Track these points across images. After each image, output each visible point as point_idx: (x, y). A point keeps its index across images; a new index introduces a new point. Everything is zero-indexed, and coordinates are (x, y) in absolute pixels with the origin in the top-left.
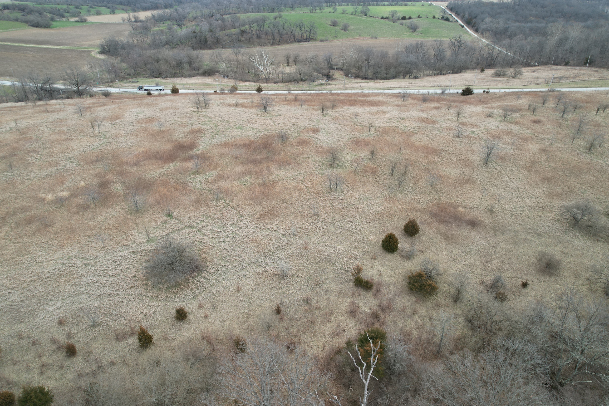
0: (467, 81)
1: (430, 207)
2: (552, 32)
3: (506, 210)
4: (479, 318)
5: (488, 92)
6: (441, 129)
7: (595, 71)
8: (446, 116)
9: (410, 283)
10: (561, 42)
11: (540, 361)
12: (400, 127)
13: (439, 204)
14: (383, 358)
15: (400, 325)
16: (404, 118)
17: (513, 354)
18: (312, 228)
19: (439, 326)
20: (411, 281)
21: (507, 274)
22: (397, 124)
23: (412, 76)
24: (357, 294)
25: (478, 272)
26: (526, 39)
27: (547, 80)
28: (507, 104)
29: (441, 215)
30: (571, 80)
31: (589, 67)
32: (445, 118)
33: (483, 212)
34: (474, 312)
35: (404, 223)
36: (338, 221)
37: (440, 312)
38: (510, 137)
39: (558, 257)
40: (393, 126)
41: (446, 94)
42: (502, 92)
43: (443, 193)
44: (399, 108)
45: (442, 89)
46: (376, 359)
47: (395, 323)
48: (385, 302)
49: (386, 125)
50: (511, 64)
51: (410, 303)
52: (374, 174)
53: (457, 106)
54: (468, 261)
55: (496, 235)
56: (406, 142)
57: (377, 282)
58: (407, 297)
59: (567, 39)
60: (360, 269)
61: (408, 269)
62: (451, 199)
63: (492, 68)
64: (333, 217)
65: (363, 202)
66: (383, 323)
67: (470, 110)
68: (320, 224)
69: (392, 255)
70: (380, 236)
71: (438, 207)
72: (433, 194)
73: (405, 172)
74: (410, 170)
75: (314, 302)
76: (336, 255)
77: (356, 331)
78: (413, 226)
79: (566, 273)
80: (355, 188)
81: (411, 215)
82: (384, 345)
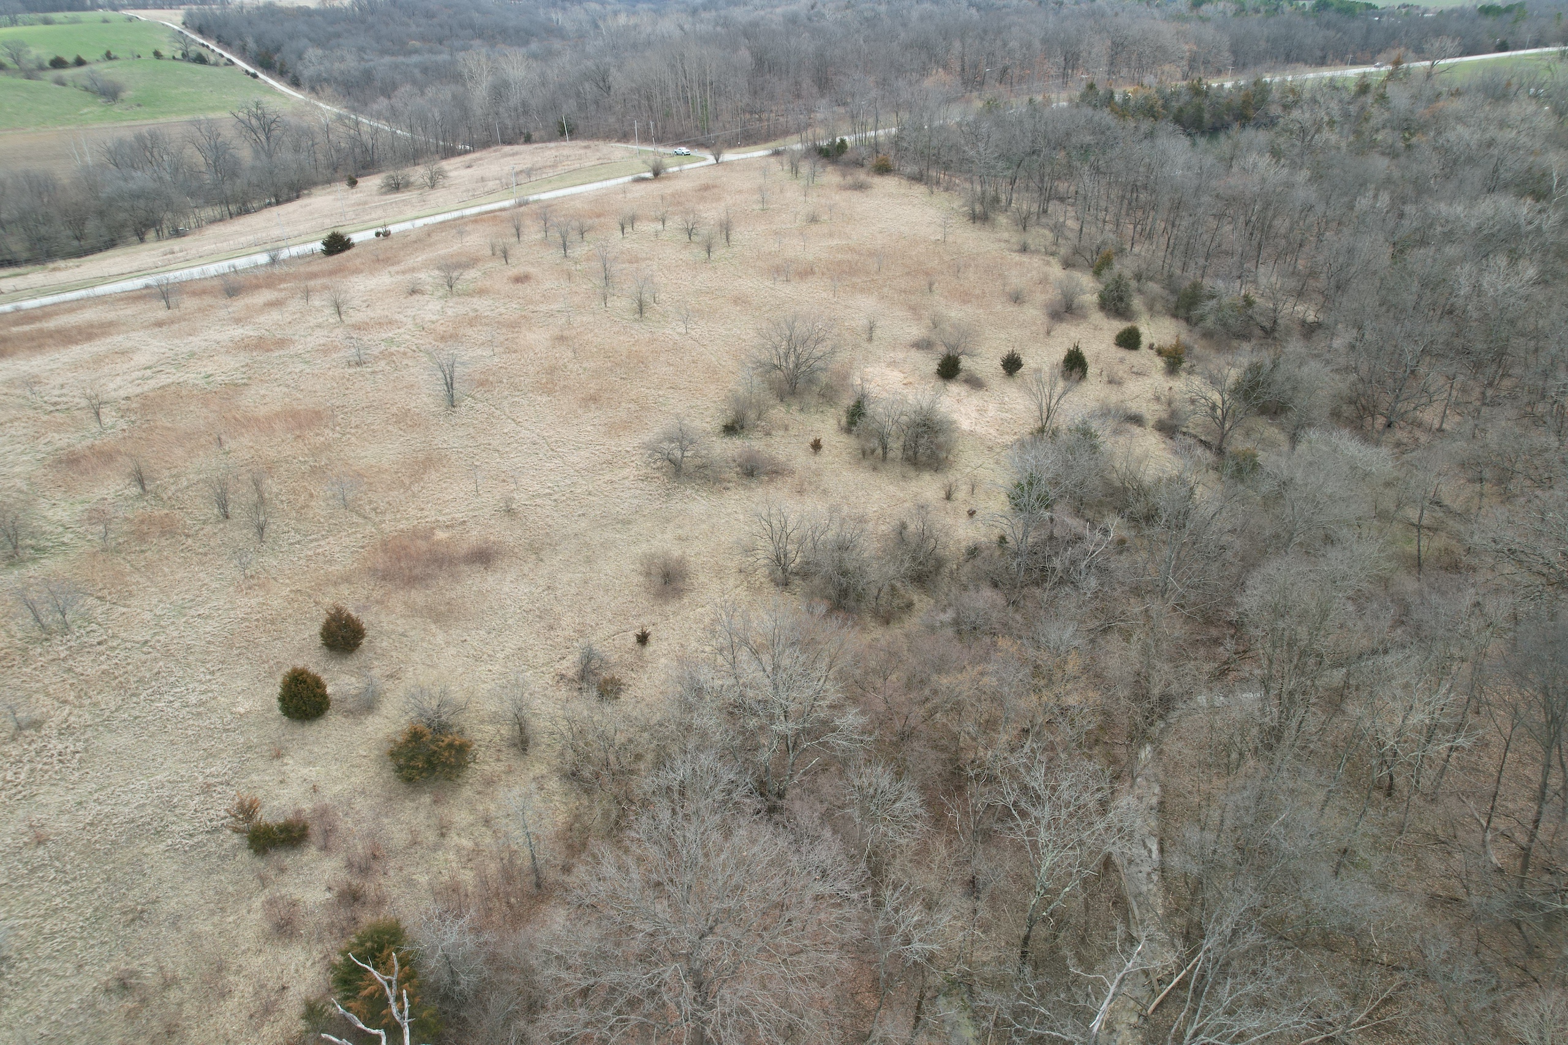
0: (326, 216)
1: (365, 559)
2: (471, 71)
3: (539, 495)
4: (587, 758)
5: (387, 234)
6: (308, 355)
7: (585, 147)
8: (308, 318)
9: (400, 769)
10: (499, 92)
11: (732, 776)
12: (191, 381)
13: (384, 544)
14: (420, 986)
15: (423, 879)
16: (192, 355)
17: (682, 794)
18: (32, 770)
19: (512, 826)
20: (402, 761)
21: (600, 634)
22: (178, 376)
23: (166, 231)
24: (272, 874)
25: (541, 661)
26: (423, 93)
27: (504, 180)
28: (442, 252)
29: (401, 568)
30: (551, 173)
31: (571, 140)
32: (307, 325)
33: (493, 522)
34: (571, 751)
35: (316, 628)
36: (116, 710)
37: (501, 793)
38: (480, 328)
39: (676, 553)
40: (169, 385)
41: (284, 260)
42: (420, 228)
43: (383, 513)
44: (165, 329)
45: (267, 251)
46: (406, 1000)
47: (410, 883)
48: (359, 847)
49: (146, 388)
50: (414, 155)
51: (422, 815)
52: (173, 534)
53: (326, 287)
54: (511, 646)
55: (541, 560)
56: (228, 415)
57: (315, 810)
58: (409, 804)
59: (506, 84)
60: (251, 806)
61: (381, 735)
62: (407, 519)
63: (373, 174)
64: (95, 704)
65: (173, 623)
66: (379, 903)
67: (362, 288)
68: (59, 746)
69: (322, 722)
70: (268, 691)
71: (385, 551)
72: (357, 524)
73: (261, 496)
74: (271, 485)
75: (149, 972)
76: (157, 806)
77: (318, 967)
78: (346, 626)
79: (702, 578)
80: (131, 594)
81: (328, 601)
82: (410, 953)
